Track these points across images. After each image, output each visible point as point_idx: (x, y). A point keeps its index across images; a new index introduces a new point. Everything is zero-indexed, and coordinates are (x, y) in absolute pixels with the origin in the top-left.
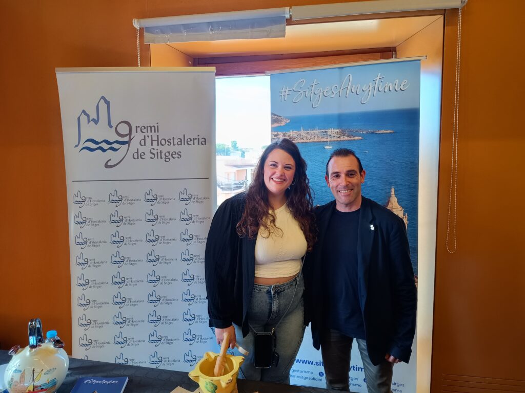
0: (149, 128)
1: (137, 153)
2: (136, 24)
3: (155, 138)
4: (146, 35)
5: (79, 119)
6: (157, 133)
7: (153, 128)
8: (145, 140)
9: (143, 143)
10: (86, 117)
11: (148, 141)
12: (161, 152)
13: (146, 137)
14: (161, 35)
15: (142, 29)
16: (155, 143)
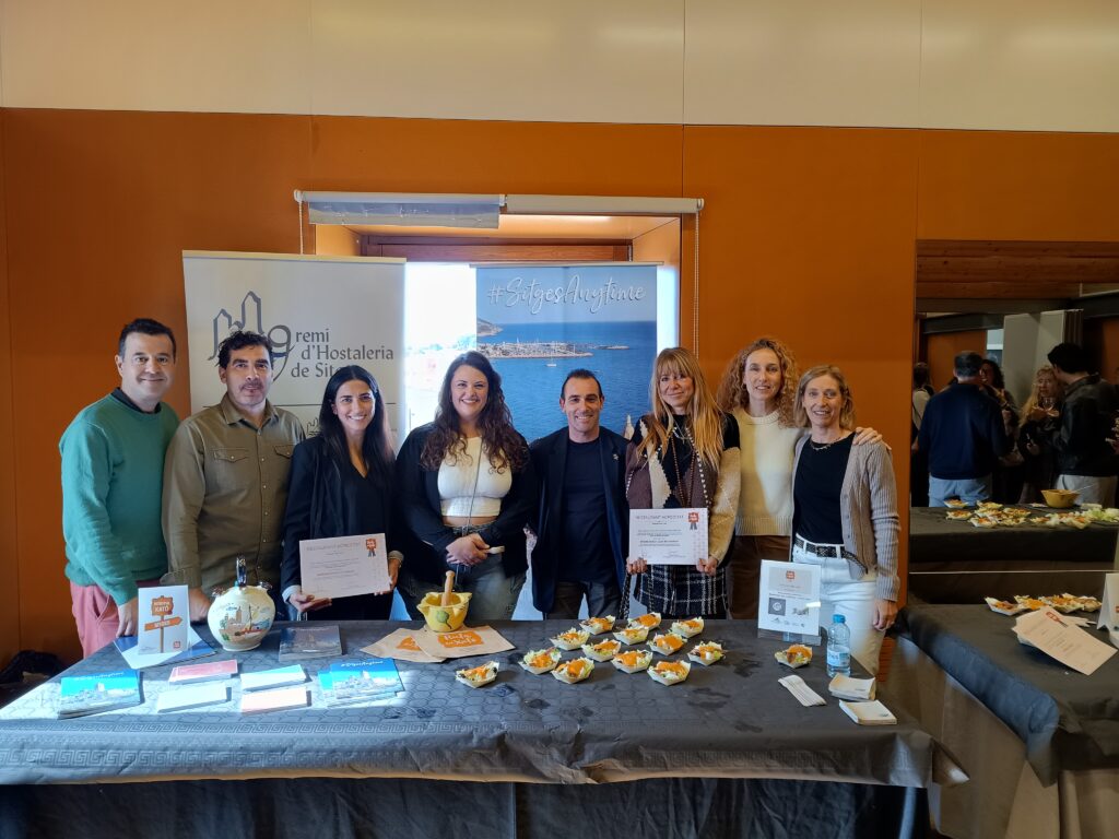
0: (315, 336)
1: (298, 368)
2: (298, 197)
3: (323, 349)
4: (311, 211)
5: (216, 321)
6: (326, 343)
7: (320, 336)
8: (308, 351)
9: (306, 355)
10: (227, 319)
11: (314, 352)
12: (331, 367)
13: (311, 347)
14: (332, 214)
15: (305, 204)
16: (323, 356)
